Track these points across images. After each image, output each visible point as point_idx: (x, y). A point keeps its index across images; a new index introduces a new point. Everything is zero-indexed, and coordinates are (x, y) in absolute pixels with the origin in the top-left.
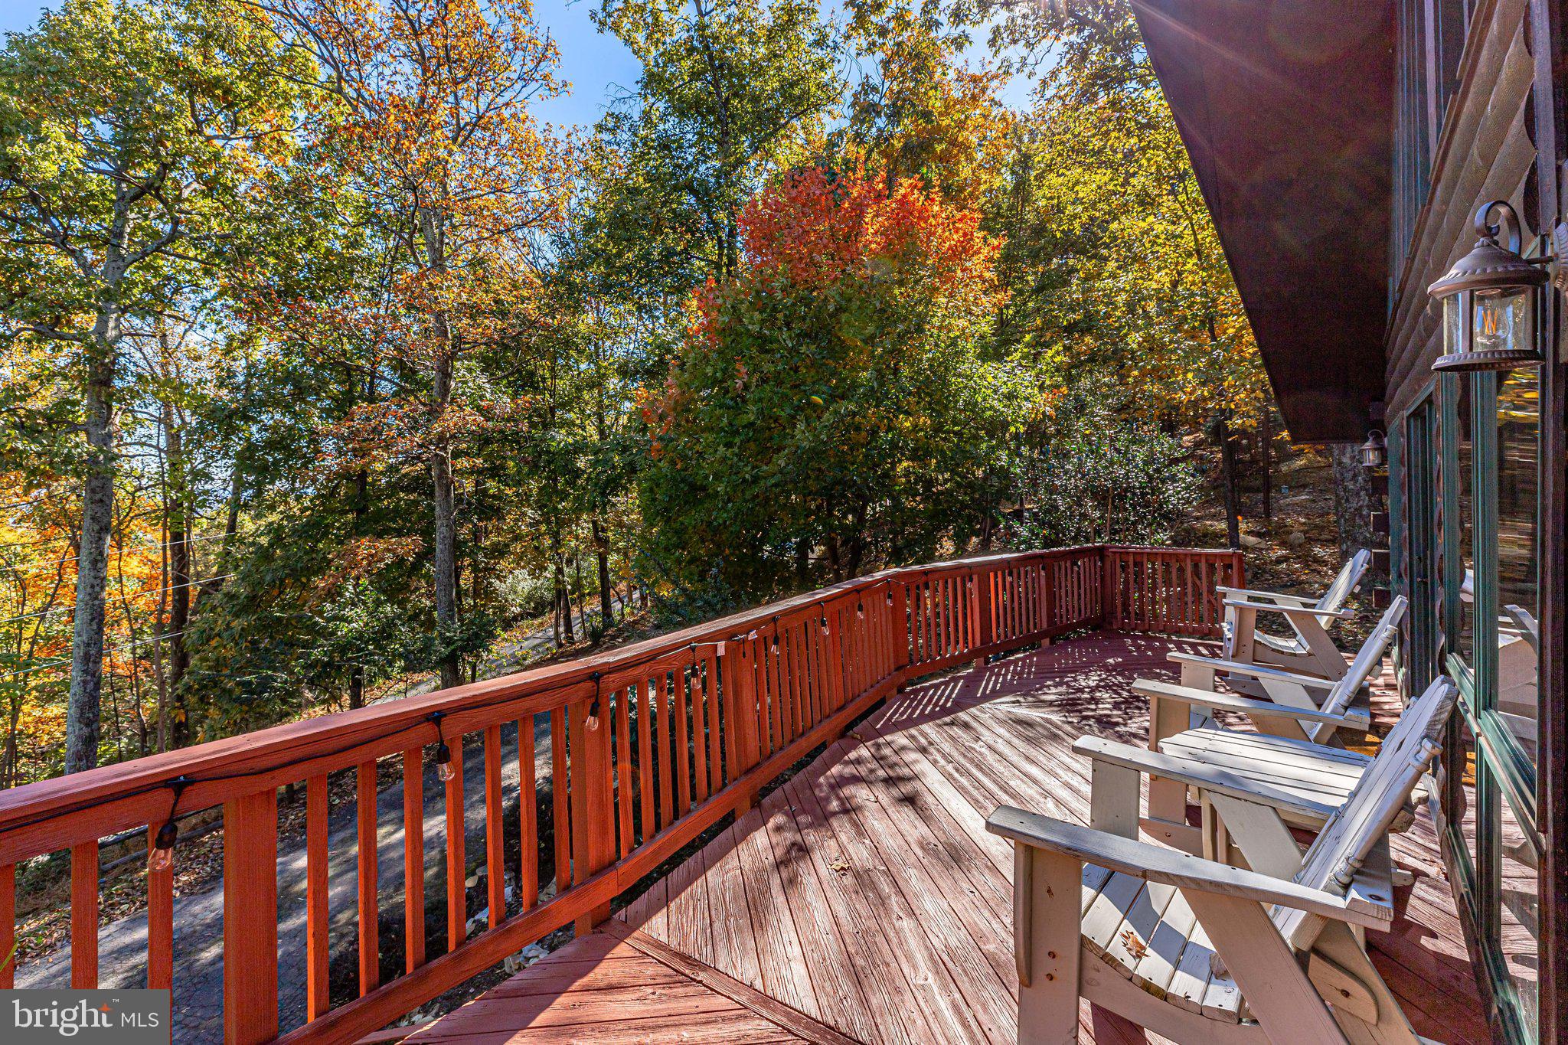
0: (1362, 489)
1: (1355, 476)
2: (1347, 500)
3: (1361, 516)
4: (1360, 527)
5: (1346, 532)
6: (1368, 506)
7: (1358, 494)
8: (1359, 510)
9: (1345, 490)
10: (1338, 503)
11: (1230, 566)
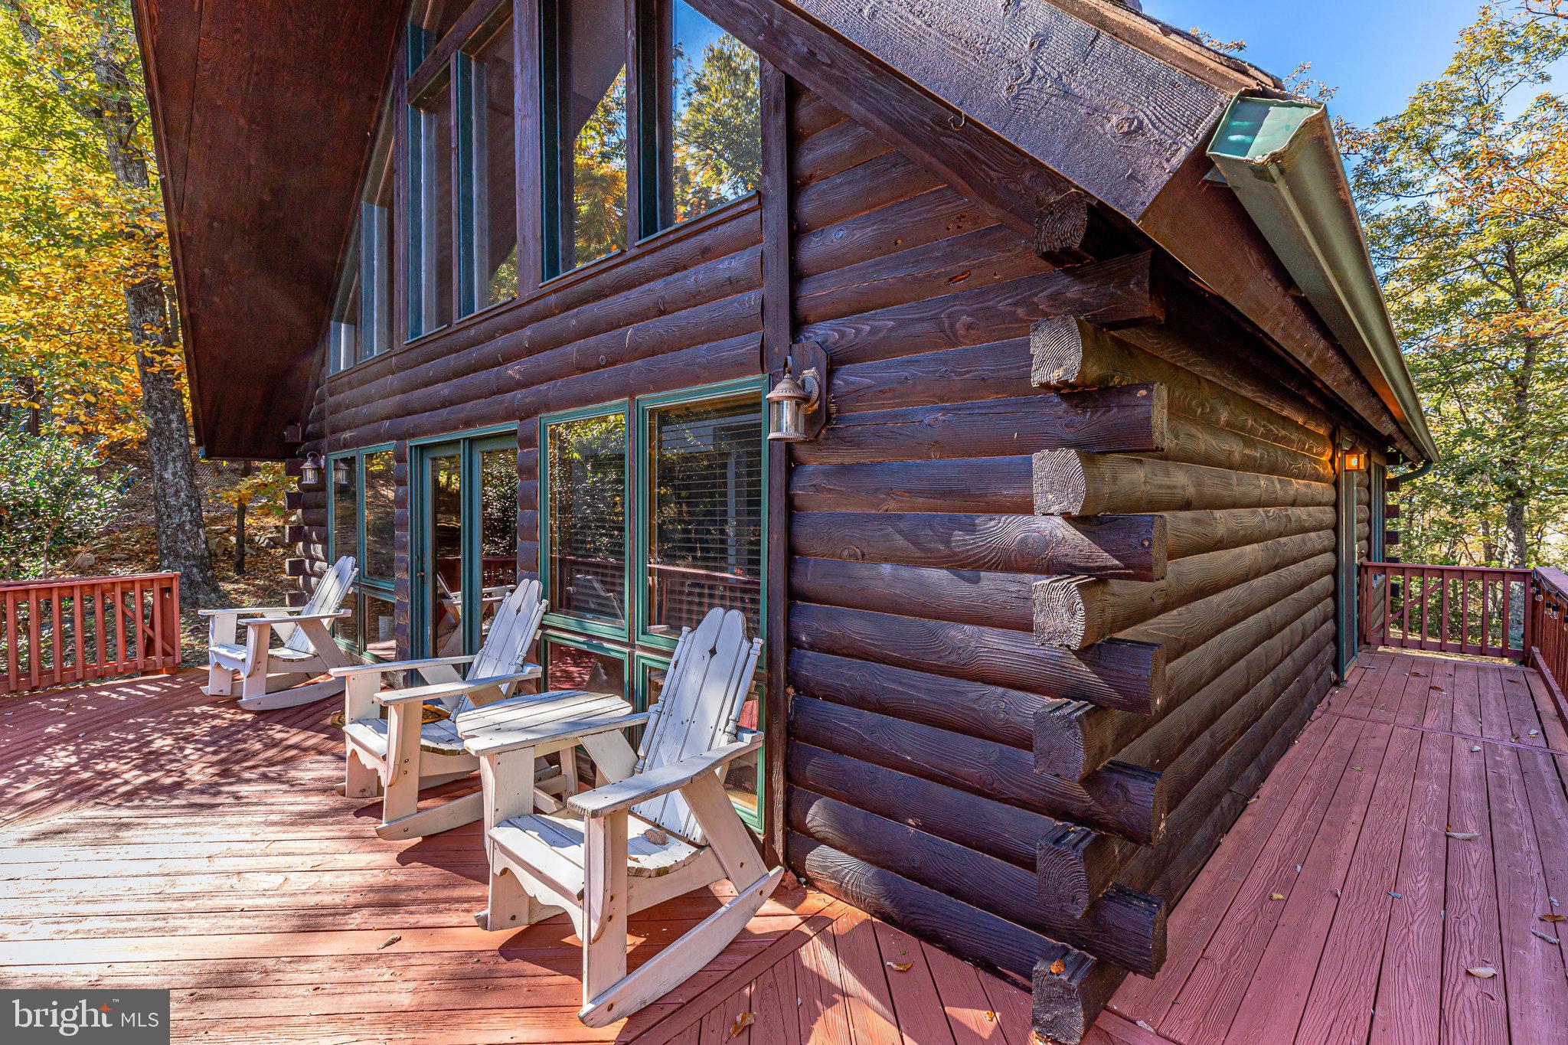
0: (184, 504)
1: (177, 492)
2: (169, 516)
3: (184, 531)
4: (183, 542)
5: (167, 548)
6: (190, 522)
7: (180, 510)
8: (181, 526)
9: (166, 507)
10: (160, 519)
11: (169, 590)
